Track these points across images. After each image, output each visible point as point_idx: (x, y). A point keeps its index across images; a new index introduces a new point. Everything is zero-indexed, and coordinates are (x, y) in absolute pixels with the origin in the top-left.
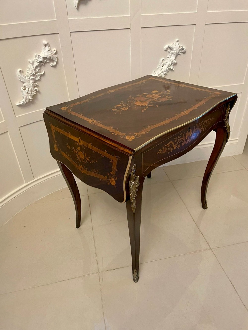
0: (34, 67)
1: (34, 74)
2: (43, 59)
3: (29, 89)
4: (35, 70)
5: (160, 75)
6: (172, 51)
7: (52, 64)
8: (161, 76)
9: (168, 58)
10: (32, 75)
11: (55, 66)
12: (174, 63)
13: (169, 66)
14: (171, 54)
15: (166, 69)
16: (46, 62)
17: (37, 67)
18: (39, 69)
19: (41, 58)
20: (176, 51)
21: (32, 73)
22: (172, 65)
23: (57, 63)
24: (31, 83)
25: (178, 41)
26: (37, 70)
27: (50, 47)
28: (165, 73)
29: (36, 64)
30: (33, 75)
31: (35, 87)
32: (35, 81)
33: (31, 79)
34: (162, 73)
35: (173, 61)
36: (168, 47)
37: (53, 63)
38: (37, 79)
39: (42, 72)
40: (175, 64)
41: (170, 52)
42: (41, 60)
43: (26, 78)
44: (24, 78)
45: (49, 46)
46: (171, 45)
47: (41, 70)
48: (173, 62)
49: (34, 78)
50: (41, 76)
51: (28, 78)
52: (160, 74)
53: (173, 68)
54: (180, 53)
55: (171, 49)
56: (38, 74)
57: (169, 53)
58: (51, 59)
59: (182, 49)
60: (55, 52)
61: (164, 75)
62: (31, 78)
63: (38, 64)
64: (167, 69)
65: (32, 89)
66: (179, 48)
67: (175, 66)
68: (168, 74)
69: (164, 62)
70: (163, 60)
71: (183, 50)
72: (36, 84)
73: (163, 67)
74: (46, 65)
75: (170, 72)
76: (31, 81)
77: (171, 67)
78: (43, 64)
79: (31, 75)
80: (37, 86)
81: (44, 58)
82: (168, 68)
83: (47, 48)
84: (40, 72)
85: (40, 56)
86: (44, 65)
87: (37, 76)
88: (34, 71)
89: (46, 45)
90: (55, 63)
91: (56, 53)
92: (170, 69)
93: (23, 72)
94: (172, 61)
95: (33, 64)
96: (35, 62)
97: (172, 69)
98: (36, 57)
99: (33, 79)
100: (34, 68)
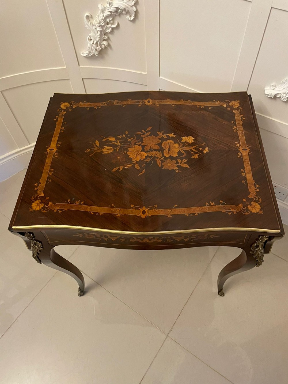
0: (103, 16)
1: (102, 26)
2: (115, 9)
3: (93, 42)
4: (105, 20)
7: (128, 17)
11: (132, 21)
16: (121, 13)
17: (107, 17)
18: (111, 19)
19: (113, 6)
21: (99, 24)
23: (136, 17)
24: (98, 36)
26: (108, 20)
29: (107, 13)
31: (104, 40)
32: (104, 33)
37: (130, 17)
38: (107, 31)
39: (116, 24)
42: (113, 9)
43: (94, 27)
44: (90, 26)
47: (114, 22)
49: (102, 30)
50: (113, 29)
51: (96, 27)
56: (109, 25)
58: (126, 11)
62: (98, 29)
63: (110, 13)
65: (99, 43)
72: (106, 37)
74: (122, 16)
76: (99, 33)
78: (117, 15)
81: (117, 8)
84: (112, 24)
86: (119, 15)
87: (107, 28)
88: (102, 21)
90: (132, 18)
95: (103, 12)
96: (106, 9)
99: (100, 31)
100: (104, 18)
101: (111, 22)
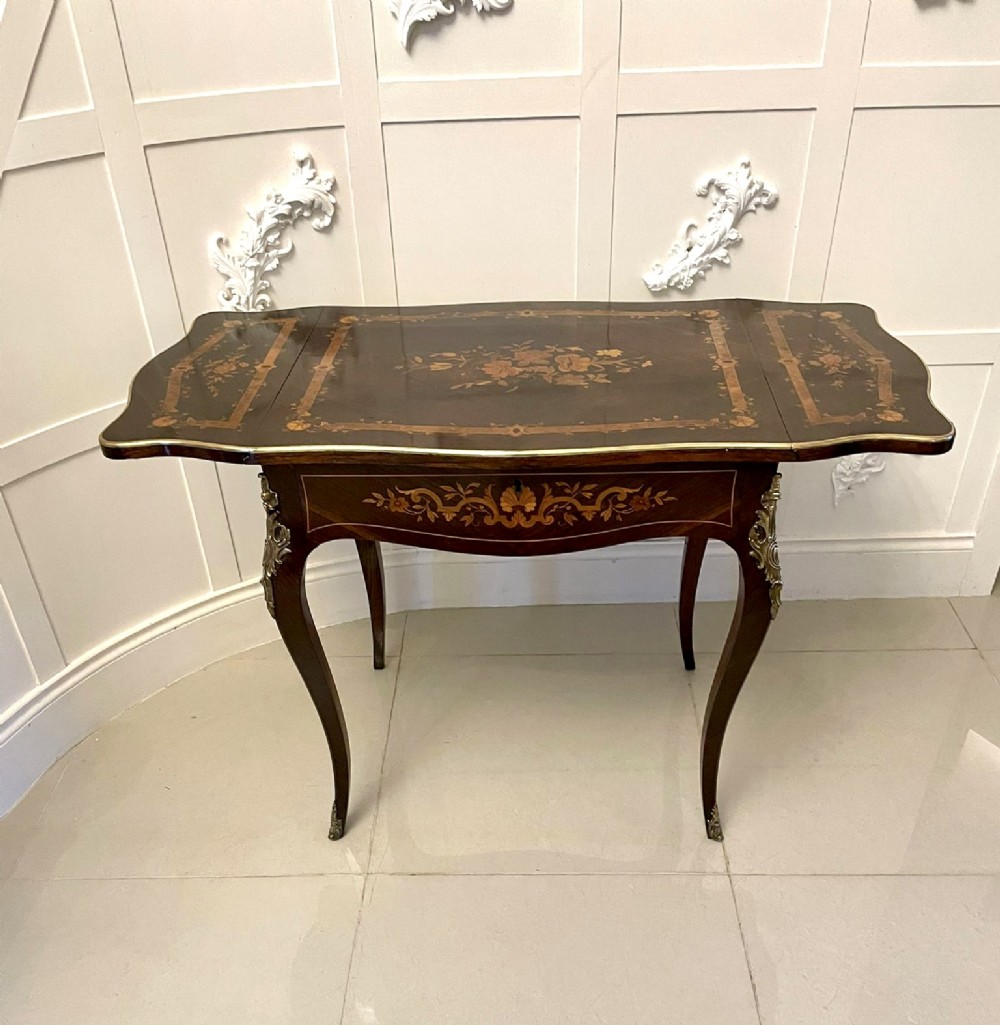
0: (261, 229)
1: (260, 254)
2: (289, 207)
3: (239, 299)
4: (264, 238)
5: (676, 279)
6: (723, 199)
7: (317, 222)
8: (679, 283)
9: (710, 220)
10: (252, 257)
11: (326, 230)
12: (729, 239)
13: (709, 251)
14: (719, 207)
15: (700, 259)
16: (301, 216)
17: (269, 232)
18: (276, 236)
19: (283, 202)
20: (736, 200)
21: (253, 250)
22: (725, 245)
23: (334, 218)
24: (249, 281)
25: (747, 165)
26: (271, 239)
27: (313, 171)
28: (694, 271)
29: (269, 221)
30: (258, 256)
31: (262, 291)
32: (261, 274)
33: (250, 268)
34: (683, 271)
35: (724, 234)
36: (711, 183)
37: (321, 220)
38: (269, 268)
39: (287, 246)
40: (736, 244)
41: (718, 200)
42: (284, 209)
43: (237, 262)
44: (228, 262)
45: (313, 166)
46: (720, 177)
47: (284, 241)
48: (728, 236)
49: (258, 266)
50: (283, 258)
51: (242, 263)
52: (677, 274)
53: (725, 257)
54: (752, 207)
55: (721, 190)
56: (273, 253)
57: (715, 204)
58: (315, 208)
59: (761, 192)
60: (330, 184)
61: (692, 281)
62: (249, 264)
63: (276, 220)
64: (704, 259)
65: (251, 300)
66: (750, 187)
67: (732, 252)
68: (709, 275)
69: (694, 234)
70: (692, 227)
71: (767, 195)
72: (265, 282)
73: (689, 250)
74: (300, 225)
75: (716, 268)
76: (251, 274)
77: (720, 253)
78: (291, 222)
79: (251, 254)
80: (267, 290)
81: (295, 204)
82: (707, 256)
83: (307, 171)
84: (279, 247)
85: (283, 196)
86: (294, 225)
87: (268, 260)
88: (259, 241)
89: (302, 163)
90: (327, 221)
91: (334, 188)
92: (714, 261)
93: (227, 243)
94: (721, 232)
95: (259, 221)
96: (266, 214)
97: (720, 259)
98: (269, 199)
99: (256, 268)
100: (262, 234)
101: (278, 243)
